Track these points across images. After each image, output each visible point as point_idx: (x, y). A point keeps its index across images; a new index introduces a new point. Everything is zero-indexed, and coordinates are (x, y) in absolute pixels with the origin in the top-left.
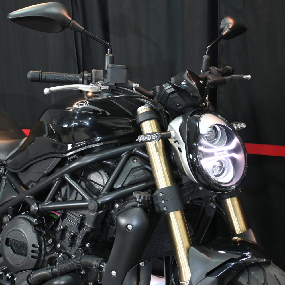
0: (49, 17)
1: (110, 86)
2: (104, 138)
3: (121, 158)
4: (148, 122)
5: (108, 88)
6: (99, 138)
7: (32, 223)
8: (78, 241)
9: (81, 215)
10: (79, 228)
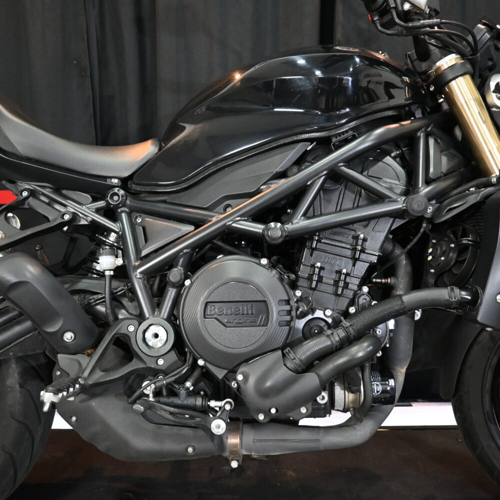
7: (260, 264)
8: (353, 282)
9: (362, 236)
10: (356, 260)
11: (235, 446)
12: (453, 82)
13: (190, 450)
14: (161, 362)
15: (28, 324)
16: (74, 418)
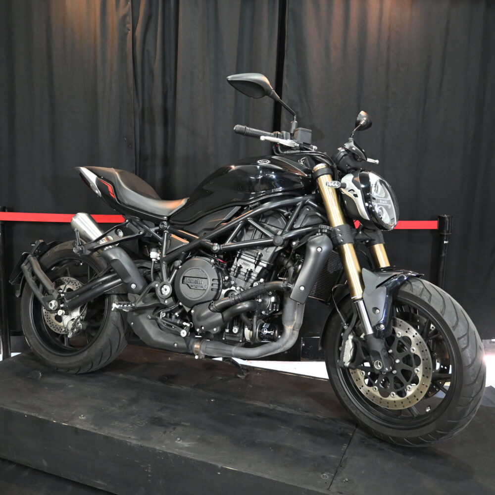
0: (259, 83)
1: (300, 144)
2: (286, 189)
3: (297, 206)
4: (325, 176)
5: (298, 145)
6: (280, 189)
7: (210, 262)
8: (254, 276)
9: (259, 254)
10: (256, 265)
11: (197, 348)
12: (321, 177)
13: (176, 345)
14: (166, 302)
15: (120, 280)
16: (132, 323)
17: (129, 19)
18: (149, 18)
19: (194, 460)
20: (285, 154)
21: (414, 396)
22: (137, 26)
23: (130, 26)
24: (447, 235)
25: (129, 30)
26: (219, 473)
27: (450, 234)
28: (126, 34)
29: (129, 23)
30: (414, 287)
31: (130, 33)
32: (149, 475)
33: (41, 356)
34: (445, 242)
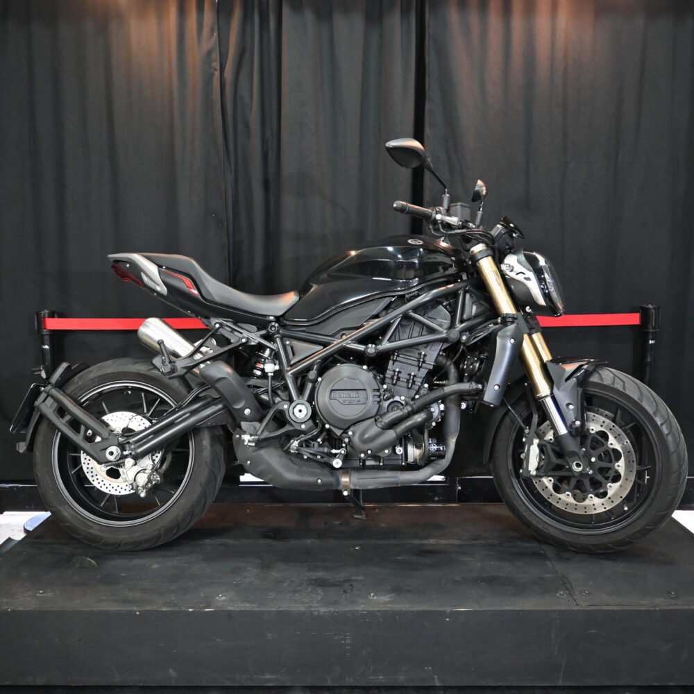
4: (486, 259)
5: (461, 223)
7: (362, 369)
8: (418, 381)
9: (423, 353)
10: (420, 367)
11: (345, 482)
12: (481, 261)
13: (319, 481)
14: (303, 427)
16: (249, 462)
17: (216, 55)
18: (242, 53)
19: (412, 612)
20: (449, 235)
21: (615, 495)
22: (226, 63)
23: (216, 65)
24: (652, 332)
25: (216, 70)
26: (448, 620)
27: (657, 330)
28: (212, 75)
29: (215, 61)
30: (603, 376)
31: (217, 74)
32: (347, 647)
33: (89, 532)
34: (651, 342)
